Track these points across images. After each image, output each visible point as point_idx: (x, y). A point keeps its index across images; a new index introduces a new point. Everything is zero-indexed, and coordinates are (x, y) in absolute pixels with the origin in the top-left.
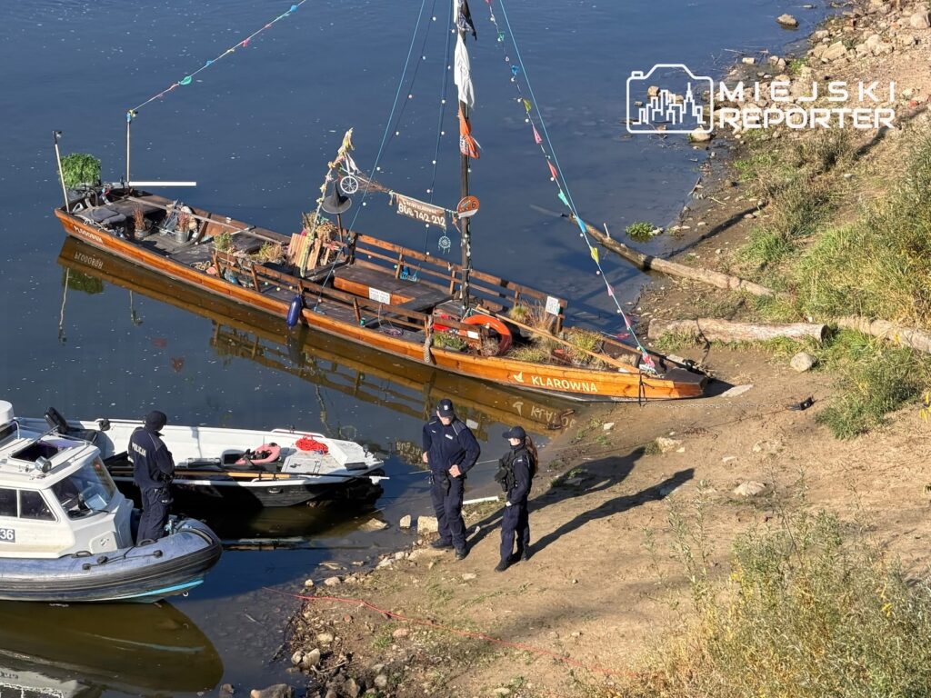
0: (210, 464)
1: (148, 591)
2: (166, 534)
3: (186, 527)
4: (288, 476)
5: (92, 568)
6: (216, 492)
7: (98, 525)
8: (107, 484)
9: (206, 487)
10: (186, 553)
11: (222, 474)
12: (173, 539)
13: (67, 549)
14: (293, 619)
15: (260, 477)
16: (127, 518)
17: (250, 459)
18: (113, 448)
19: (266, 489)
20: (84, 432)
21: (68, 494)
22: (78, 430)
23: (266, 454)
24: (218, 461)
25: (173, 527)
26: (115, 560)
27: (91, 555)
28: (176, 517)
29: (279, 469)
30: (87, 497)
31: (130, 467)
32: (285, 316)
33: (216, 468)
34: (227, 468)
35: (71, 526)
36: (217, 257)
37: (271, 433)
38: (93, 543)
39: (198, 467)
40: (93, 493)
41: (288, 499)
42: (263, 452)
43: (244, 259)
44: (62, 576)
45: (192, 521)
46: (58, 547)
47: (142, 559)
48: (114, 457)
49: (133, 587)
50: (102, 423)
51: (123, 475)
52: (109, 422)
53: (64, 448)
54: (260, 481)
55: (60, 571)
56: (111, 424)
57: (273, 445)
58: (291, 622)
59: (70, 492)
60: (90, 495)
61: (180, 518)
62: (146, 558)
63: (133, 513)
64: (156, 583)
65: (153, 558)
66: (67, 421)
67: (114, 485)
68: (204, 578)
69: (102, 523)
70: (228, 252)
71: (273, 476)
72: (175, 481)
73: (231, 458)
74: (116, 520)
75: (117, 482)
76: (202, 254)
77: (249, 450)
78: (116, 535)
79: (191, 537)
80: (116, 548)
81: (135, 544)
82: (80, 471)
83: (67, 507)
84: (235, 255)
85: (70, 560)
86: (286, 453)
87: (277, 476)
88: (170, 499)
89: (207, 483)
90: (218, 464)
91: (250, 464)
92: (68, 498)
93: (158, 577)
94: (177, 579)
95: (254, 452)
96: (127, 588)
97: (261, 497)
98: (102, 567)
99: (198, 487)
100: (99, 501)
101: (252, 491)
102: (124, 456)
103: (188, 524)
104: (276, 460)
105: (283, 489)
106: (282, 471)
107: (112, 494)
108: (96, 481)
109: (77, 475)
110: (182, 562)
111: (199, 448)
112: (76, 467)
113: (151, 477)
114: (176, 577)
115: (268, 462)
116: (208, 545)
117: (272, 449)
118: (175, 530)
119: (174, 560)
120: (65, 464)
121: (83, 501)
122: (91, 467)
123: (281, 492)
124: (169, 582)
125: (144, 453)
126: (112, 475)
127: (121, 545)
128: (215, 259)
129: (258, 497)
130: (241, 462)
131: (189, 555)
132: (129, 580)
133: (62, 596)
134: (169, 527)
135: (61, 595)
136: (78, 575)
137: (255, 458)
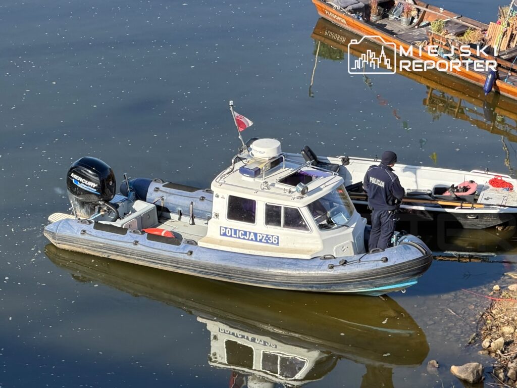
0: (423, 194)
1: (376, 287)
2: (391, 245)
3: (406, 241)
4: (483, 206)
5: (335, 268)
6: (428, 215)
7: (340, 236)
8: (348, 205)
9: (421, 212)
10: (406, 260)
11: (433, 202)
12: (396, 249)
13: (317, 253)
14: (484, 314)
15: (461, 206)
16: (361, 231)
17: (454, 192)
18: (351, 179)
19: (465, 215)
20: (330, 166)
21: (318, 212)
22: (326, 164)
23: (466, 189)
24: (429, 192)
25: (397, 240)
26: (353, 262)
27: (335, 258)
28: (399, 233)
29: (476, 200)
30: (333, 214)
31: (364, 193)
32: (482, 84)
33: (429, 197)
34: (436, 198)
35: (321, 236)
36: (433, 38)
37: (470, 173)
38: (336, 250)
39: (416, 196)
40: (338, 212)
41: (482, 224)
42: (464, 187)
43: (453, 40)
44: (313, 273)
45: (410, 236)
46: (310, 251)
47: (373, 262)
48: (352, 185)
49: (364, 284)
50: (343, 159)
51: (358, 200)
52: (349, 159)
53: (317, 177)
54: (461, 208)
55: (311, 269)
56: (350, 161)
57: (472, 182)
58: (482, 316)
59: (320, 210)
60: (335, 213)
61: (401, 234)
62: (376, 262)
63: (366, 228)
64: (382, 281)
65: (381, 263)
66: (317, 157)
67: (353, 207)
68: (418, 280)
69: (343, 235)
70: (441, 34)
71: (471, 205)
72: (402, 206)
73: (440, 190)
74: (354, 233)
75: (355, 204)
76: (421, 35)
77: (453, 185)
78: (353, 244)
79: (410, 248)
80: (353, 254)
81: (367, 251)
82: (329, 194)
83: (317, 221)
84: (446, 36)
85: (318, 260)
86: (481, 188)
87: (474, 205)
88: (398, 219)
89: (422, 208)
90: (430, 195)
91: (454, 196)
92: (318, 214)
93: (384, 277)
94: (399, 279)
95: (457, 187)
96: (361, 284)
97: (462, 221)
98: (342, 267)
99: (414, 211)
100: (341, 218)
101: (455, 216)
102: (360, 184)
103: (409, 238)
104: (474, 194)
105: (478, 216)
106: (478, 202)
107: (351, 213)
108: (340, 203)
109: (325, 198)
110: (402, 267)
111: (416, 182)
112: (326, 192)
113: (387, 203)
114: (398, 278)
115: (467, 195)
116: (422, 255)
117: (471, 185)
118: (398, 243)
119: (397, 265)
120: (318, 189)
121: (330, 218)
122: (337, 192)
123: (477, 218)
124: (392, 281)
125: (382, 185)
126: (352, 199)
127: (357, 252)
128: (431, 40)
129: (460, 221)
130: (447, 194)
131: (408, 262)
132: (364, 278)
133: (312, 287)
134: (393, 240)
135: (310, 287)
136: (324, 272)
137: (458, 191)
